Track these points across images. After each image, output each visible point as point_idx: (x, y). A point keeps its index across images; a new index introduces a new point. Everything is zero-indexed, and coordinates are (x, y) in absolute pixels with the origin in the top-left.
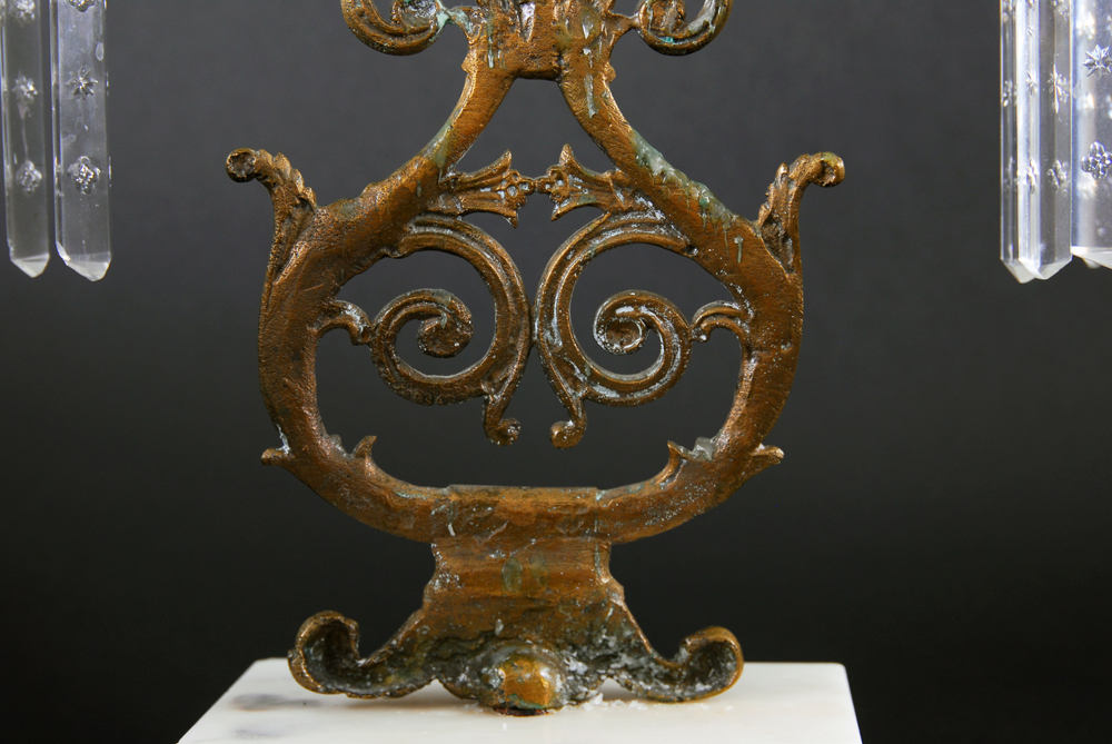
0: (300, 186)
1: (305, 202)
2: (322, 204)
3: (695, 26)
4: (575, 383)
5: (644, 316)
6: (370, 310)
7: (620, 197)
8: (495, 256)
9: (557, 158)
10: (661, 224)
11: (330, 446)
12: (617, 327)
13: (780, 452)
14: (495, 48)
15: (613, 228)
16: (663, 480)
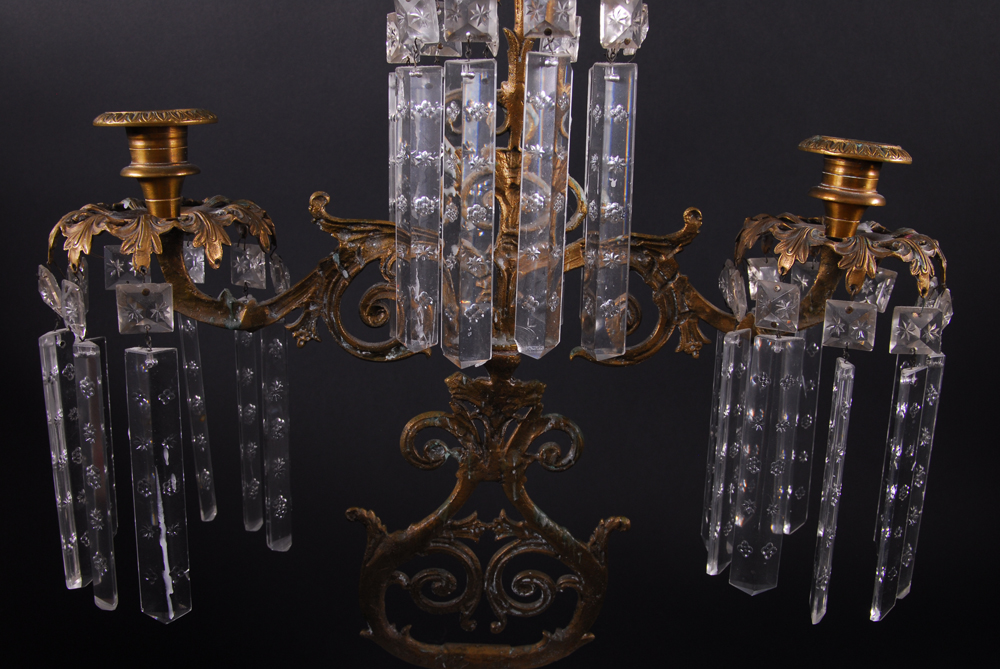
0: (380, 526)
1: (381, 532)
2: (390, 532)
3: (564, 461)
4: (502, 608)
5: (536, 584)
6: (410, 576)
7: (527, 533)
8: (467, 555)
9: (498, 515)
10: (545, 544)
11: (392, 630)
12: (521, 586)
13: (593, 636)
14: (472, 470)
15: (523, 546)
16: (539, 646)
